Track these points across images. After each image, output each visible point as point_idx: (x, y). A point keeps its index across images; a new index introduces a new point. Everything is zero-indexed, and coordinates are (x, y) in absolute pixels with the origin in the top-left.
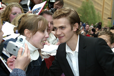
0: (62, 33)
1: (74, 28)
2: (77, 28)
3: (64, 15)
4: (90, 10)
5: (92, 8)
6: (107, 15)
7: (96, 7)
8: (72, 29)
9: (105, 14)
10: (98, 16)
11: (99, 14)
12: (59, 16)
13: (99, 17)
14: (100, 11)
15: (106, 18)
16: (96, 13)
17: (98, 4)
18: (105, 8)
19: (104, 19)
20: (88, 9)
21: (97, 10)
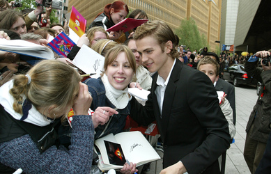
0: (150, 58)
1: (166, 48)
2: (171, 48)
3: (148, 33)
4: (192, 31)
5: (195, 28)
6: (214, 37)
7: (199, 27)
8: (163, 51)
9: (212, 36)
10: (203, 39)
11: (203, 36)
12: (141, 35)
13: (204, 41)
14: (206, 33)
15: (213, 42)
16: (200, 35)
17: (202, 23)
18: (212, 28)
19: (211, 43)
20: (189, 30)
21: (202, 31)
